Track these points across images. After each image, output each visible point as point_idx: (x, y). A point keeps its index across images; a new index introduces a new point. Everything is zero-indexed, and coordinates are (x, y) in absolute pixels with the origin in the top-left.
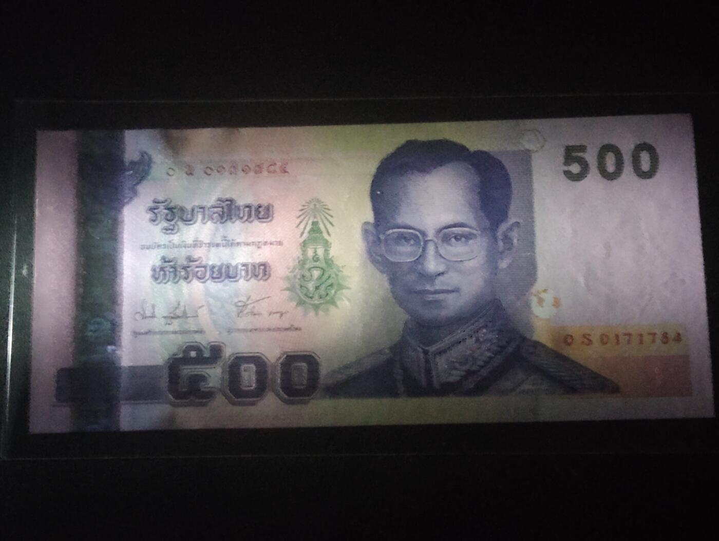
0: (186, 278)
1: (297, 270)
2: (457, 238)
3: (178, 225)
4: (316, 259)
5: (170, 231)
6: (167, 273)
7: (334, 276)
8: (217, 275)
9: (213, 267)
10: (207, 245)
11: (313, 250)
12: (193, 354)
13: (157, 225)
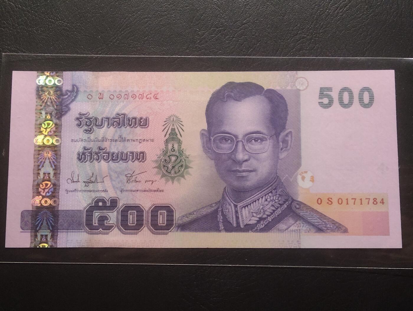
0: (97, 160)
1: (162, 156)
2: (256, 140)
3: (93, 129)
4: (173, 150)
5: (88, 132)
6: (86, 156)
7: (183, 160)
8: (115, 158)
9: (113, 153)
10: (110, 141)
11: (172, 145)
12: (100, 204)
13: (81, 128)
